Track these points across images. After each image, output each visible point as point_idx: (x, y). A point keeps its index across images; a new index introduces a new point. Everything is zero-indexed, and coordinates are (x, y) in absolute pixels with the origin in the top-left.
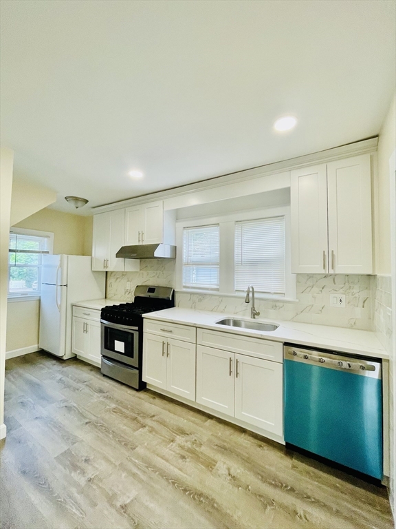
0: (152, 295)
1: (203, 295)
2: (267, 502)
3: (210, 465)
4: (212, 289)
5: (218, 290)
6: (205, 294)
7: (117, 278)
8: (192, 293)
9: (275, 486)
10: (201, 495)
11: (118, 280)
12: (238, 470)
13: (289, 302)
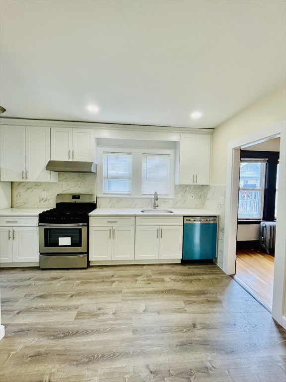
0: (77, 201)
1: (121, 199)
2: (191, 281)
3: (163, 280)
4: (126, 194)
5: (130, 195)
6: (122, 198)
7: (28, 189)
8: (110, 198)
9: (189, 276)
10: (169, 290)
11: (30, 190)
12: (174, 277)
13: (171, 199)
